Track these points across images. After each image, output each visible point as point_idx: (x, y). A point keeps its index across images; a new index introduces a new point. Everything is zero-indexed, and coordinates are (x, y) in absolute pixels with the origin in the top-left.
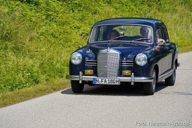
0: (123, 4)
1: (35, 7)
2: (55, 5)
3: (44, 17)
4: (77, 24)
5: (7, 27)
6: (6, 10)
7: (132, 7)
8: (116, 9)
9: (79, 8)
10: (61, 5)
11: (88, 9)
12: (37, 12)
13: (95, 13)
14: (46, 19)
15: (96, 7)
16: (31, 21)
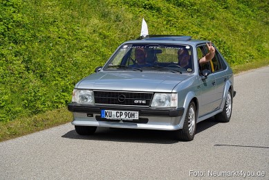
0: (240, 10)
1: (157, 13)
2: (175, 10)
3: (165, 23)
4: (196, 29)
5: (131, 32)
6: (131, 16)
7: (250, 12)
8: (234, 15)
9: (198, 14)
10: (181, 11)
11: (206, 15)
12: (159, 18)
13: (213, 18)
14: (167, 24)
15: (214, 13)
16: (153, 26)
